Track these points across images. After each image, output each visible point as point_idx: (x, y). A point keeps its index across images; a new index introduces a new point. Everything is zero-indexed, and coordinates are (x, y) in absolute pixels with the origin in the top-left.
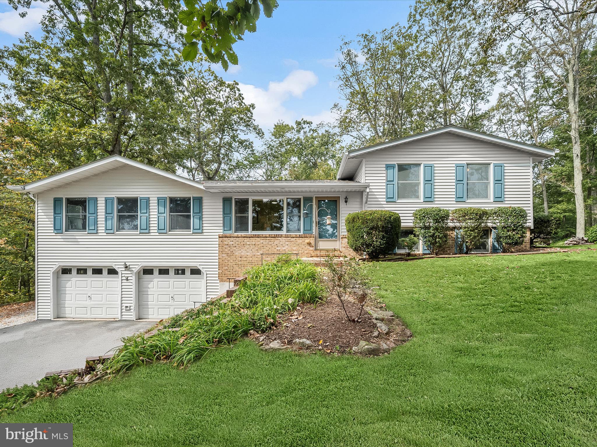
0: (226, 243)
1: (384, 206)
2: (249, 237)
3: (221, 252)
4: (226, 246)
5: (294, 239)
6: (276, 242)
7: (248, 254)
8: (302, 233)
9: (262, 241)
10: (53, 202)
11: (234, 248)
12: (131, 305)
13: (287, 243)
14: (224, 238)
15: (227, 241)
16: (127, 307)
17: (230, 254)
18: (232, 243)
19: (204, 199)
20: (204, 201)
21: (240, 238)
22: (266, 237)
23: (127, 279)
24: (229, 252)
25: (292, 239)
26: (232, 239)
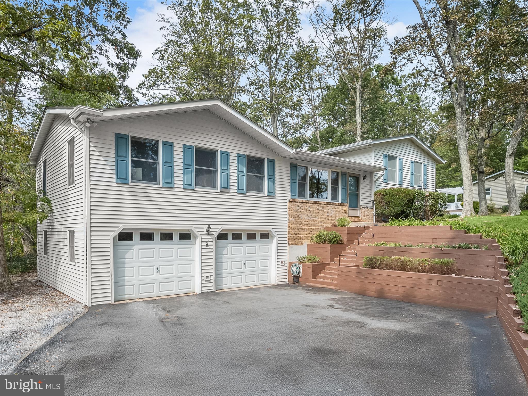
0: (294, 207)
1: (382, 185)
2: (310, 203)
3: (290, 216)
4: (294, 211)
5: (338, 206)
6: (327, 209)
7: (309, 218)
8: (340, 202)
9: (318, 207)
10: (113, 139)
11: (300, 213)
12: (211, 274)
13: (333, 210)
14: (293, 203)
15: (295, 206)
16: (207, 277)
17: (297, 218)
18: (299, 208)
19: (276, 162)
20: (276, 164)
21: (304, 204)
22: (321, 204)
23: (207, 245)
24: (296, 216)
25: (336, 207)
26: (298, 204)
